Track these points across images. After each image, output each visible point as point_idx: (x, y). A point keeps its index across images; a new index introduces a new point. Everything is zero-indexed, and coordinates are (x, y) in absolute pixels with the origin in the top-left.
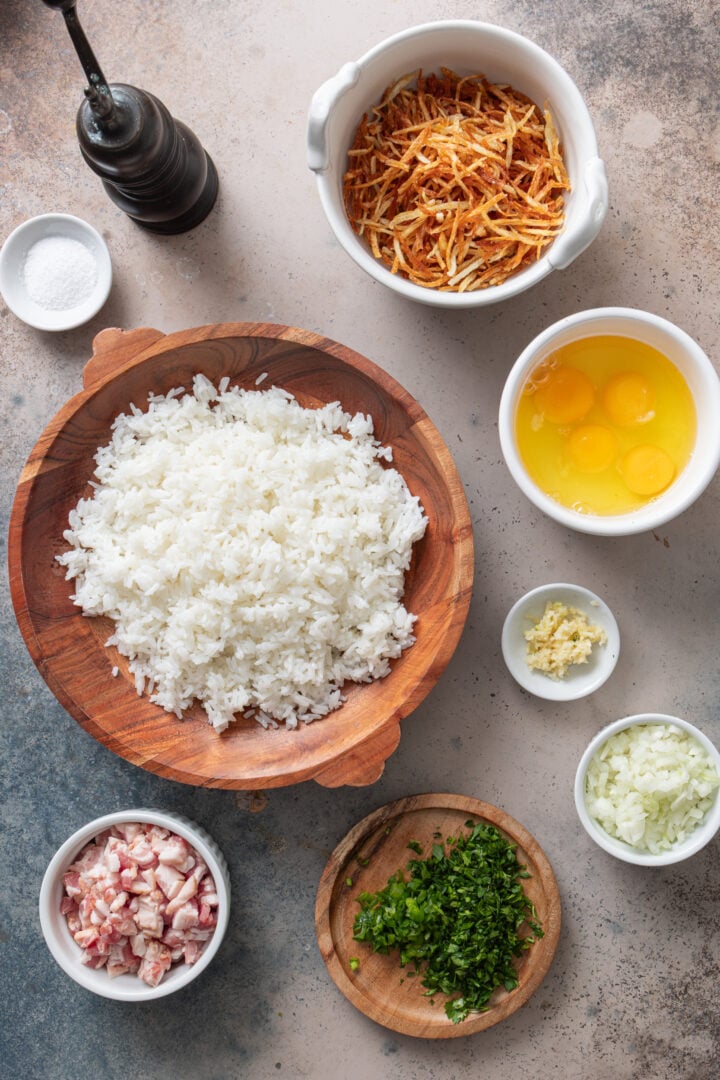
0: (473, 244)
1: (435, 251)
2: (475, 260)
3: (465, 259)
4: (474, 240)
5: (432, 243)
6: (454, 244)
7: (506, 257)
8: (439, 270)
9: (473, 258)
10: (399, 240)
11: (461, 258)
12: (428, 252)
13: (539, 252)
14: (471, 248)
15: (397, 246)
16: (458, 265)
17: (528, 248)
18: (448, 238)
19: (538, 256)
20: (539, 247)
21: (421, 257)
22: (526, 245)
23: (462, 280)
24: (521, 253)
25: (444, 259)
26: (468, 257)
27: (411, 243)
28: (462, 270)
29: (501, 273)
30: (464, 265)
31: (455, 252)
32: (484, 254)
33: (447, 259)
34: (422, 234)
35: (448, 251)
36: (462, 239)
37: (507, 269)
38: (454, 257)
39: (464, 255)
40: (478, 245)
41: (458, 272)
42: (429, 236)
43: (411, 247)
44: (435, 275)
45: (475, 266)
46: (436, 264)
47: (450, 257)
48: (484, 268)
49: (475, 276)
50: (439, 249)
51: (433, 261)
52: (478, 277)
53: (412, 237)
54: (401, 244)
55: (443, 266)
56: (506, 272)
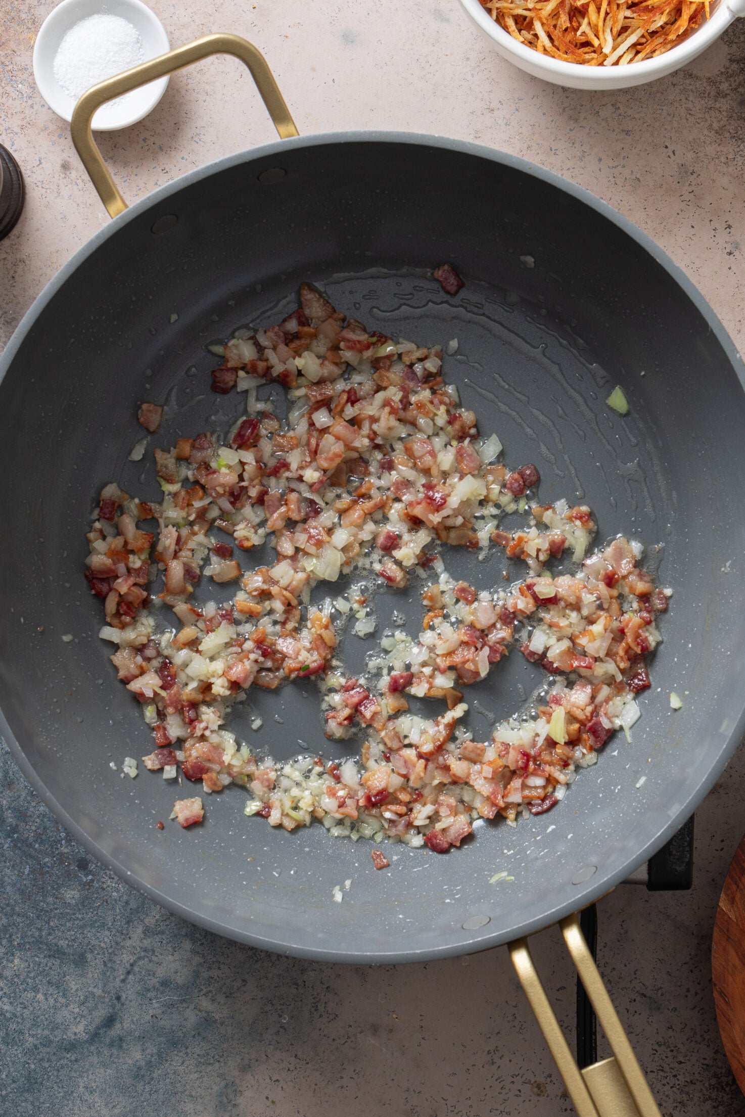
0: (628, 13)
1: (584, 27)
2: (632, 33)
3: (620, 34)
4: (629, 7)
5: (580, 20)
6: (607, 14)
7: (666, 23)
8: (592, 49)
9: (629, 31)
10: (540, 19)
11: (615, 31)
12: (576, 30)
13: (707, 9)
14: (626, 18)
15: (538, 28)
16: (614, 40)
17: (694, 7)
18: (599, 9)
19: (708, 15)
20: (707, 4)
21: (569, 36)
22: (691, 3)
23: (620, 57)
24: (686, 14)
25: (597, 36)
26: (624, 29)
27: (554, 22)
28: (619, 45)
29: (664, 43)
30: (620, 39)
31: (609, 23)
32: (642, 23)
33: (600, 33)
34: (567, 8)
35: (601, 24)
36: (615, 7)
37: (672, 37)
38: (609, 30)
39: (619, 28)
40: (634, 12)
41: (614, 49)
42: (576, 8)
43: (555, 26)
44: (587, 56)
45: (633, 39)
46: (587, 44)
47: (604, 31)
48: (644, 40)
49: (634, 52)
50: (589, 24)
51: (583, 39)
52: (638, 52)
53: (555, 15)
54: (543, 24)
55: (596, 42)
56: (672, 41)
